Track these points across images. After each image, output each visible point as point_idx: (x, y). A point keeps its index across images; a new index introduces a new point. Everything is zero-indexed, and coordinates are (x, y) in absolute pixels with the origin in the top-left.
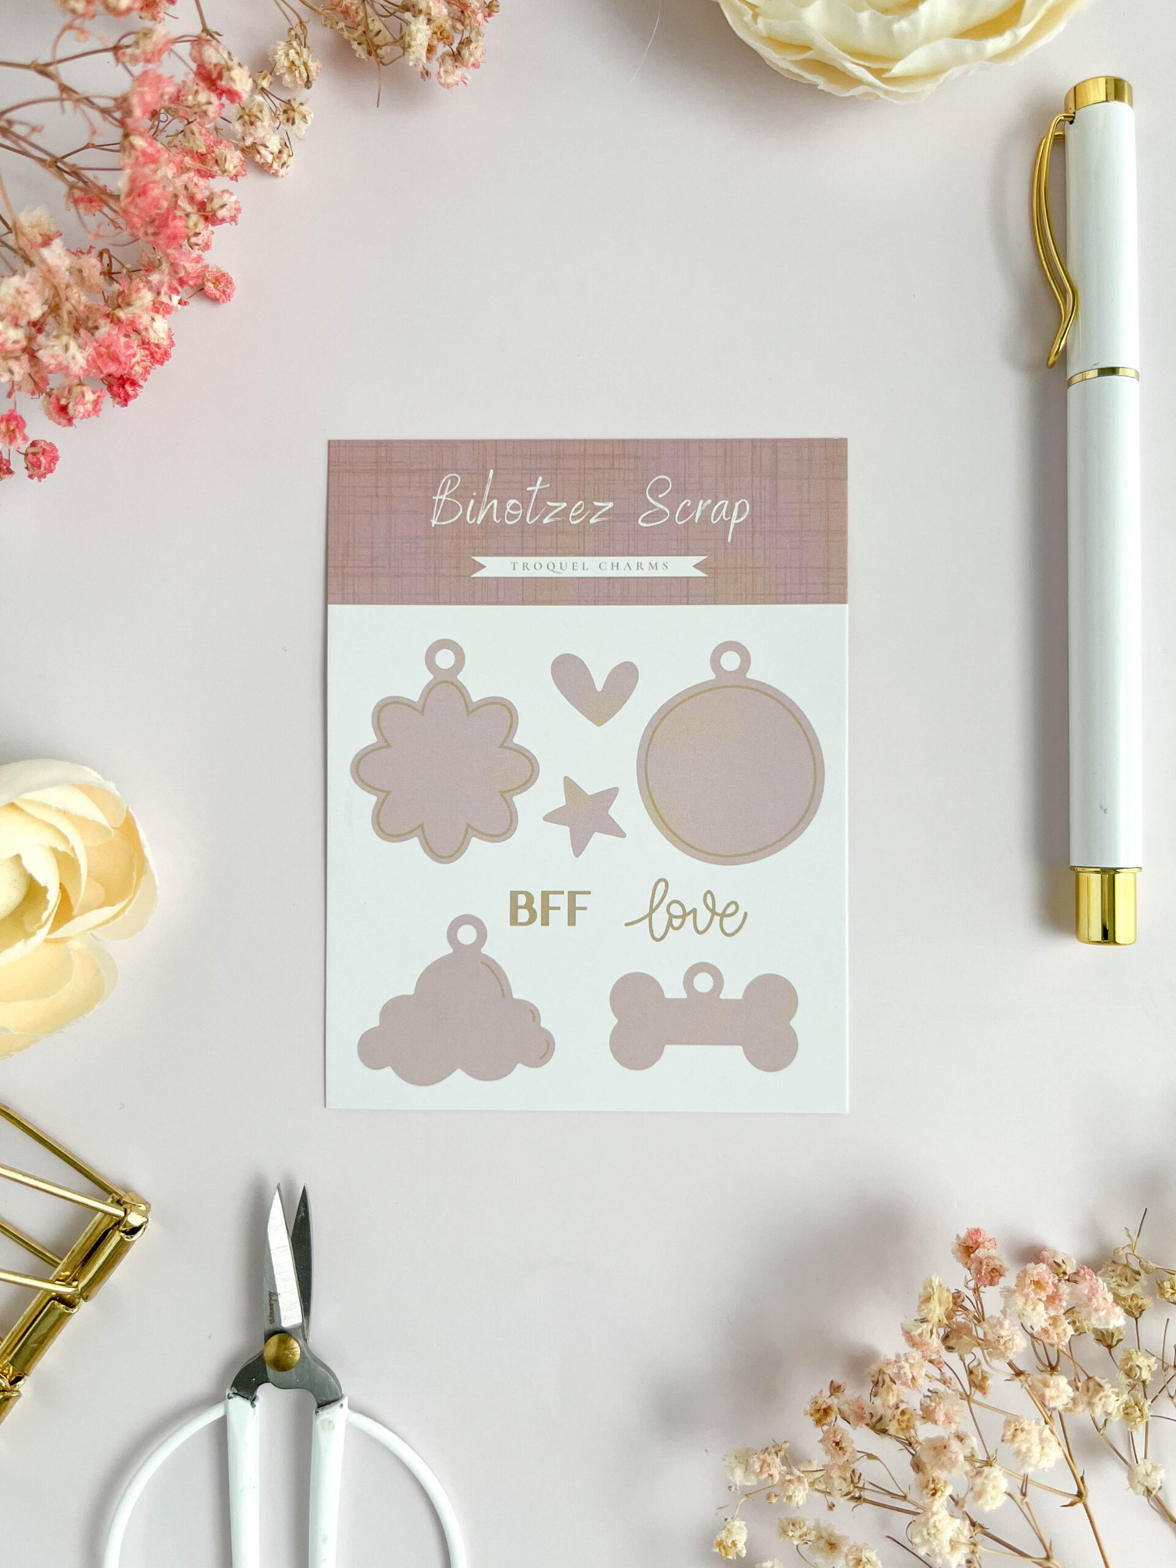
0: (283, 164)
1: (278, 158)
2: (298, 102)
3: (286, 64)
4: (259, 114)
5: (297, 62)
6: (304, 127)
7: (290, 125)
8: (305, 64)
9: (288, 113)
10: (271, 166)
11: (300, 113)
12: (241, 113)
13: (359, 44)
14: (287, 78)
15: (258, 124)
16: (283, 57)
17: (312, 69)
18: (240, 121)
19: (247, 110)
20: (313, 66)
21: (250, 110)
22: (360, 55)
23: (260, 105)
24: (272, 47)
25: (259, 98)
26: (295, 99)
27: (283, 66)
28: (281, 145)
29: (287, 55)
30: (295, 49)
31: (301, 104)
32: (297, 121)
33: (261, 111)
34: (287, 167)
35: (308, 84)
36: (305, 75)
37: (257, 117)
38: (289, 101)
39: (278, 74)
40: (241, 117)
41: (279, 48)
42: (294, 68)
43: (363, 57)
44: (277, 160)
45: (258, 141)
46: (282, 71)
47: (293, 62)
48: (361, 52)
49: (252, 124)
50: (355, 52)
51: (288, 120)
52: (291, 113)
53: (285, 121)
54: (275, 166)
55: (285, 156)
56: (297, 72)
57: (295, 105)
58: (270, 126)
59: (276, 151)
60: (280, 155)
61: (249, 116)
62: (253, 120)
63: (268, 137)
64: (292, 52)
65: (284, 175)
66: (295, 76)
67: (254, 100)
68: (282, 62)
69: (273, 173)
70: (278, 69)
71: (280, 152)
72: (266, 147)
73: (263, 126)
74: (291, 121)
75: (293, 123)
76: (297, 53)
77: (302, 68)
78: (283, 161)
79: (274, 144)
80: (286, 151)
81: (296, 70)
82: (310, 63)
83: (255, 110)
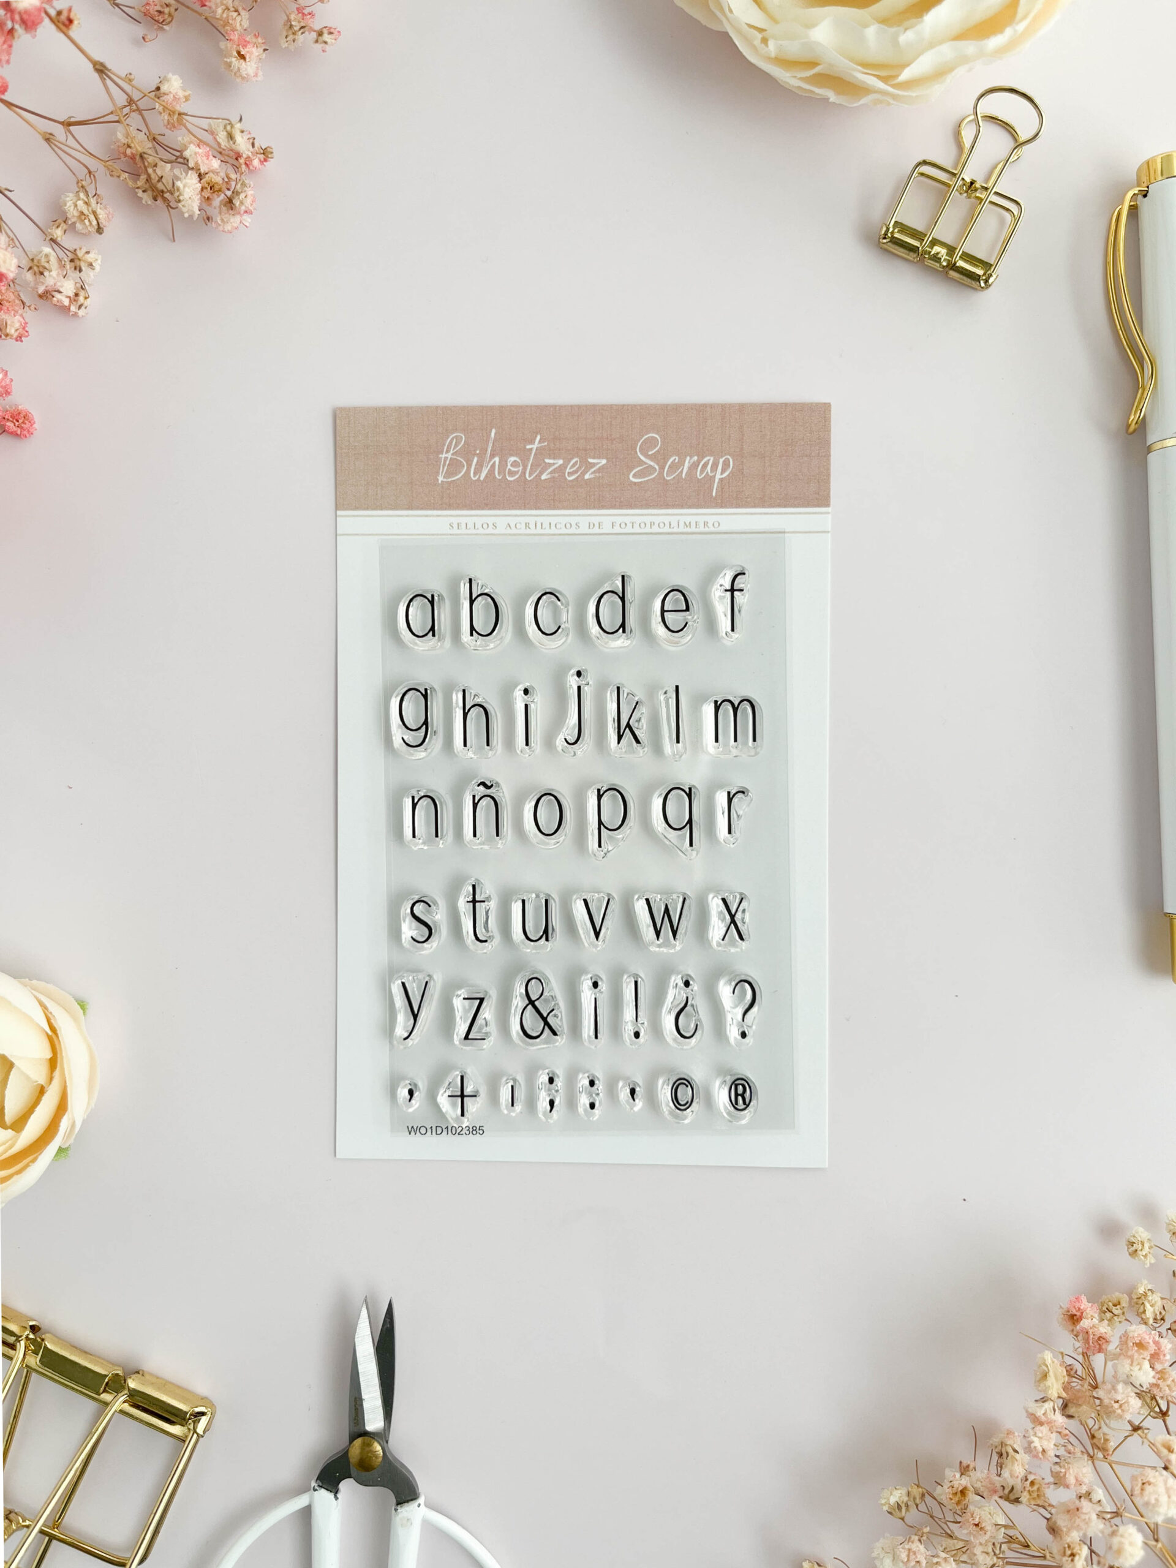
0: (80, 307)
1: (75, 300)
2: (84, 250)
3: (76, 214)
4: (46, 265)
5: (86, 212)
6: (92, 273)
7: (78, 272)
8: (94, 213)
9: (75, 262)
10: (69, 309)
11: (85, 261)
12: (31, 264)
13: (144, 191)
14: (79, 226)
15: (46, 273)
16: (72, 207)
17: (100, 216)
18: (30, 271)
19: (35, 261)
20: (102, 214)
21: (39, 261)
22: (146, 202)
23: (47, 256)
24: (63, 197)
25: (47, 250)
26: (80, 249)
27: (74, 216)
28: (77, 288)
29: (76, 206)
30: (83, 199)
31: (88, 253)
32: (83, 268)
33: (48, 262)
34: (86, 308)
35: (100, 230)
36: (95, 223)
37: (46, 268)
38: (75, 250)
39: (70, 223)
40: (30, 268)
41: (68, 199)
42: (83, 217)
43: (149, 203)
44: (74, 303)
45: (48, 288)
46: (73, 220)
47: (82, 213)
48: (146, 198)
49: (42, 273)
50: (141, 199)
51: (75, 269)
52: (77, 262)
53: (73, 269)
54: (73, 308)
55: (81, 299)
56: (86, 221)
57: (80, 254)
58: (58, 275)
59: (71, 294)
60: (76, 298)
61: (38, 267)
62: (41, 270)
63: (59, 284)
64: (80, 203)
65: (83, 314)
66: (85, 224)
67: (41, 252)
68: (72, 212)
69: (72, 315)
70: (70, 219)
71: (77, 295)
72: (60, 292)
73: (50, 276)
74: (78, 269)
75: (80, 271)
76: (86, 203)
77: (92, 217)
78: (79, 303)
79: (68, 287)
80: (82, 294)
81: (85, 219)
82: (99, 211)
83: (43, 263)
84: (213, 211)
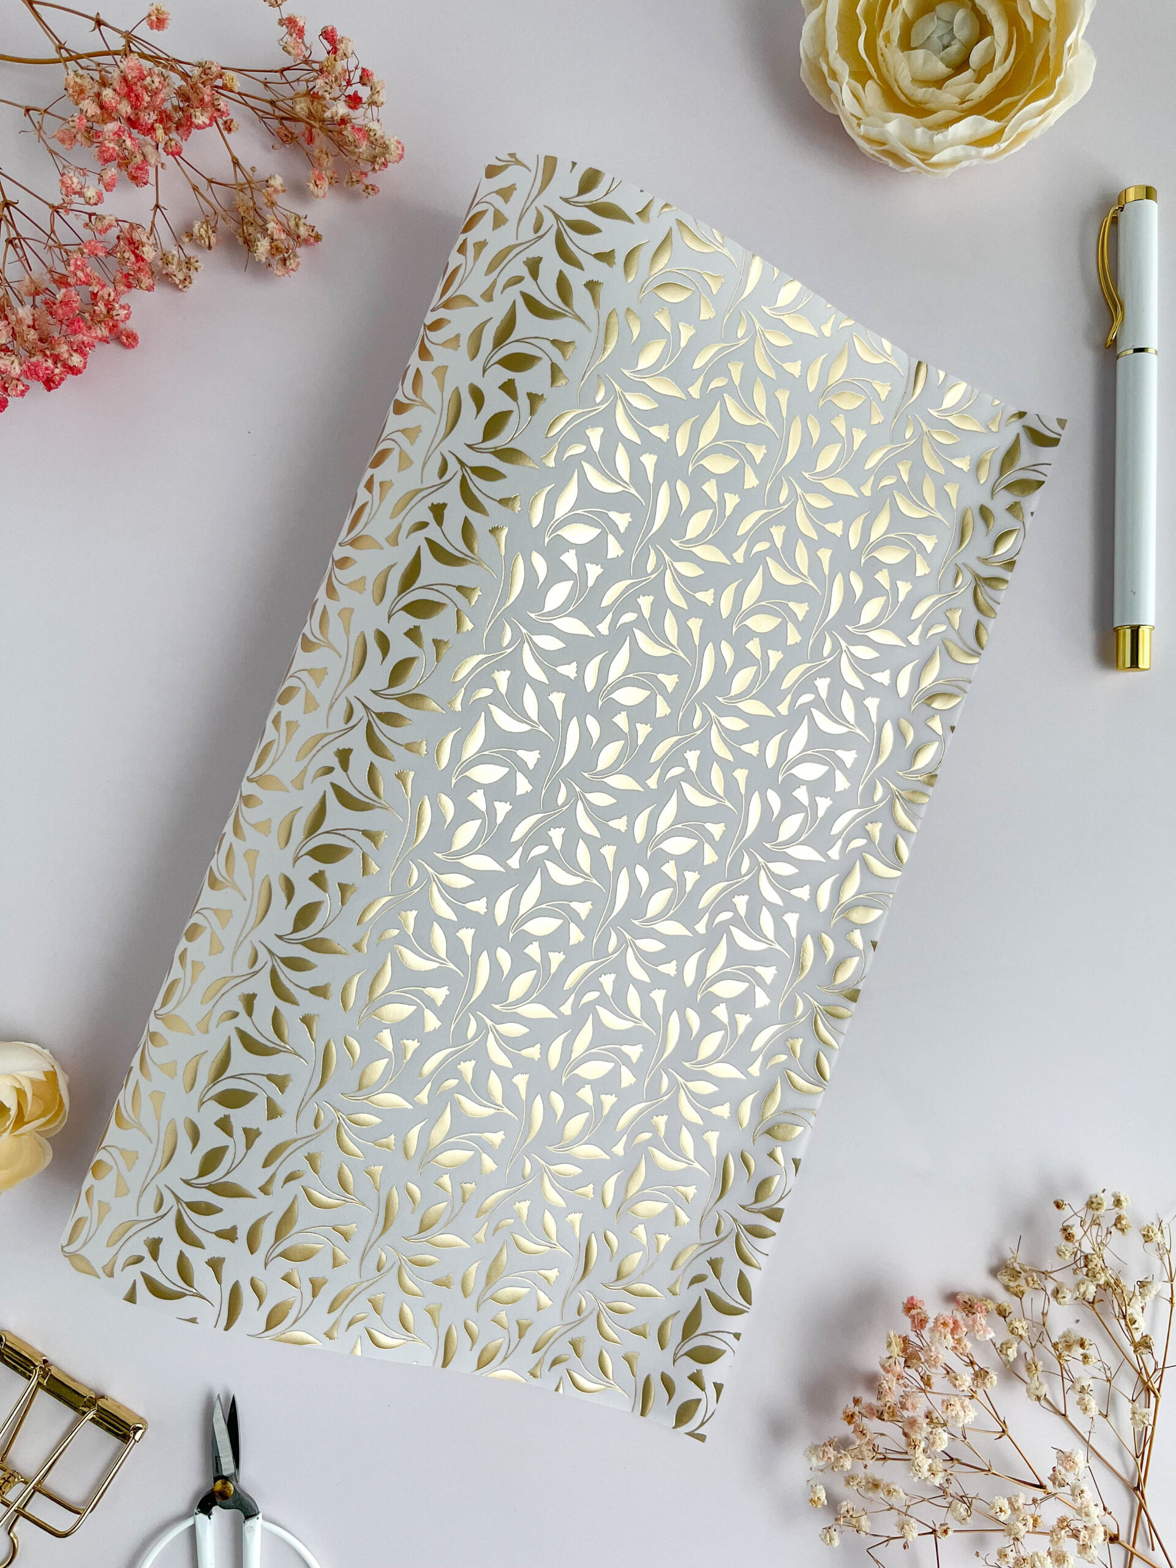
1: (183, 283)
2: (195, 260)
5: (204, 236)
6: (196, 273)
8: (209, 238)
9: (189, 264)
10: (178, 286)
11: (194, 265)
12: (162, 257)
14: (197, 243)
16: (198, 229)
17: (211, 241)
21: (168, 257)
23: (173, 255)
24: (194, 223)
25: (175, 252)
26: (194, 257)
30: (205, 227)
32: (192, 269)
33: (173, 259)
35: (208, 250)
36: (207, 243)
37: (171, 262)
38: (191, 257)
39: (193, 239)
42: (202, 238)
45: (170, 273)
47: (201, 235)
49: (167, 264)
53: (186, 267)
55: (187, 283)
57: (192, 261)
58: (176, 268)
59: (182, 279)
63: (176, 272)
64: (202, 229)
66: (201, 243)
68: (197, 233)
69: (179, 290)
70: (193, 236)
71: (185, 279)
72: (175, 276)
73: (172, 266)
74: (189, 268)
76: (206, 230)
77: (207, 240)
78: (185, 285)
80: (188, 280)
84: (273, 262)
